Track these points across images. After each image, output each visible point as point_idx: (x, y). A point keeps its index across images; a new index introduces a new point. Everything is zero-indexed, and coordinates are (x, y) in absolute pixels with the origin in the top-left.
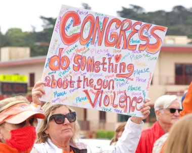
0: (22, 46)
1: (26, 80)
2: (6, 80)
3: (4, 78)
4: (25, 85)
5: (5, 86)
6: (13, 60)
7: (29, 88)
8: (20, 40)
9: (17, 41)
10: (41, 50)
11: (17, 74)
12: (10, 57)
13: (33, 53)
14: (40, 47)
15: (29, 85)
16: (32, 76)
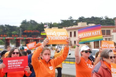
8: (56, 25)
10: (61, 27)
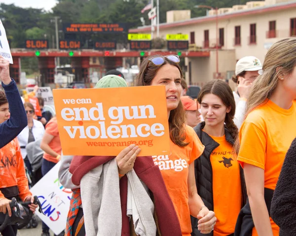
0: (184, 9)
1: (187, 38)
2: (171, 39)
3: (170, 37)
4: (187, 42)
5: (170, 44)
6: (177, 22)
7: (190, 45)
8: (183, 3)
9: (181, 5)
10: (200, 12)
11: (180, 34)
12: (175, 19)
13: (194, 14)
14: (200, 9)
15: (190, 42)
16: (192, 35)
